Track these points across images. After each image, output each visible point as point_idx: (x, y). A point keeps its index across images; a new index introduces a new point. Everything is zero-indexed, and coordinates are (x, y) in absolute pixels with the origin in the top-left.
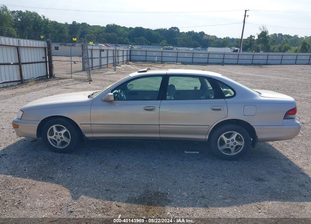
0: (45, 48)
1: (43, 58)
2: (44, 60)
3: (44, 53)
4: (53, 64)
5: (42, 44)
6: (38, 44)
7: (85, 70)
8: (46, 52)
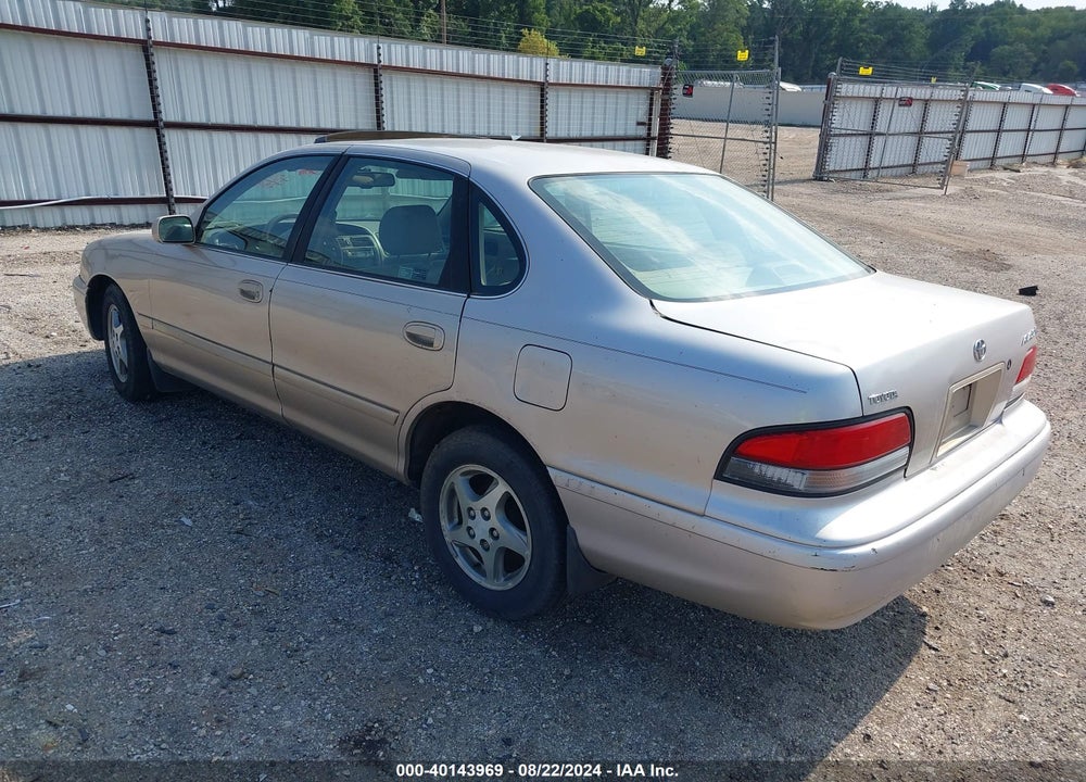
0: (652, 91)
1: (639, 124)
2: (642, 131)
3: (644, 108)
4: (670, 146)
5: (647, 75)
6: (629, 77)
7: (821, 179)
8: (651, 104)
